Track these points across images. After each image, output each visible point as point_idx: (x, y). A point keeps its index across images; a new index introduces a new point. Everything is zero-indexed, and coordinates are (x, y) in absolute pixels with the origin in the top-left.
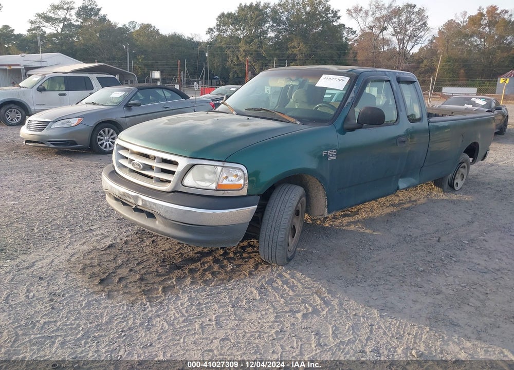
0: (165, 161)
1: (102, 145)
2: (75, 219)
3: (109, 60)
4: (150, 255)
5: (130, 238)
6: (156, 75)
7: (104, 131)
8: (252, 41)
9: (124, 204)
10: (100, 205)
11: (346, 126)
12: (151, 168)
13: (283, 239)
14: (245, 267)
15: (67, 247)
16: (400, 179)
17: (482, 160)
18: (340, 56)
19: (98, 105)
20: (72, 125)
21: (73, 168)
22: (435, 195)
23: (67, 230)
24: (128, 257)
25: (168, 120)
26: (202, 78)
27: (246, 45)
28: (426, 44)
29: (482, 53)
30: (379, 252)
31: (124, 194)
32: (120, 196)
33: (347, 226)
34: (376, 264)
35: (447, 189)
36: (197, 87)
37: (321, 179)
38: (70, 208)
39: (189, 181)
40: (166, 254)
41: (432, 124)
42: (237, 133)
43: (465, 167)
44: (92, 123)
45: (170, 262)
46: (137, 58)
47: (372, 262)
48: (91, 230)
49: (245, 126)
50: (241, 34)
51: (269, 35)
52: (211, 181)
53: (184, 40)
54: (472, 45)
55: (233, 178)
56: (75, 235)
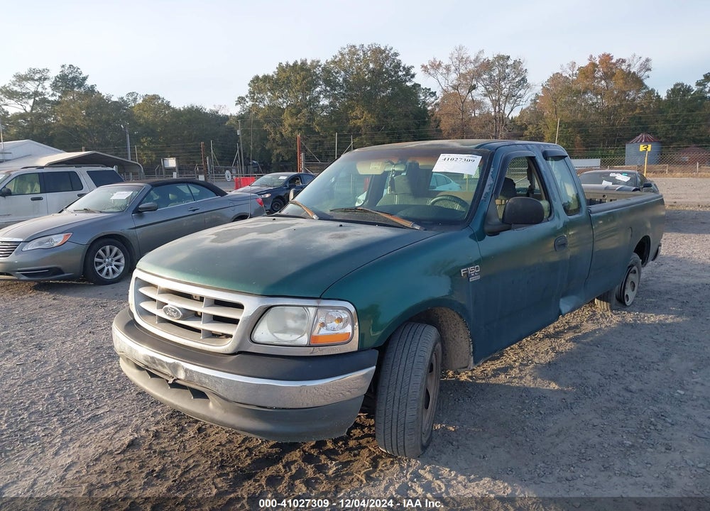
0: (218, 303)
1: (101, 271)
2: (67, 399)
3: (100, 145)
4: (198, 456)
5: (161, 426)
6: (172, 163)
7: (104, 251)
8: (300, 111)
9: (152, 375)
10: (106, 370)
11: (487, 228)
12: (197, 316)
13: (414, 417)
14: (356, 465)
15: (56, 454)
16: (561, 300)
17: (652, 260)
18: (418, 127)
19: (93, 212)
20: (55, 245)
21: (60, 310)
22: (601, 315)
23: (55, 420)
24: (163, 462)
25: (215, 234)
26: (235, 165)
27: (291, 117)
28: (529, 105)
29: (600, 113)
30: (555, 417)
31: (153, 360)
32: (146, 364)
33: (494, 376)
34: (557, 440)
35: (616, 305)
36: (230, 177)
37: (463, 312)
38: (58, 378)
39: (264, 333)
40: (225, 452)
41: (594, 215)
42: (330, 250)
43: (635, 272)
44: (86, 240)
45: (233, 466)
46: (140, 142)
47: (550, 436)
48: (95, 418)
49: (340, 237)
50: (283, 103)
51: (321, 103)
52: (299, 331)
53: (206, 114)
54: (587, 104)
55: (335, 324)
56: (69, 428)
